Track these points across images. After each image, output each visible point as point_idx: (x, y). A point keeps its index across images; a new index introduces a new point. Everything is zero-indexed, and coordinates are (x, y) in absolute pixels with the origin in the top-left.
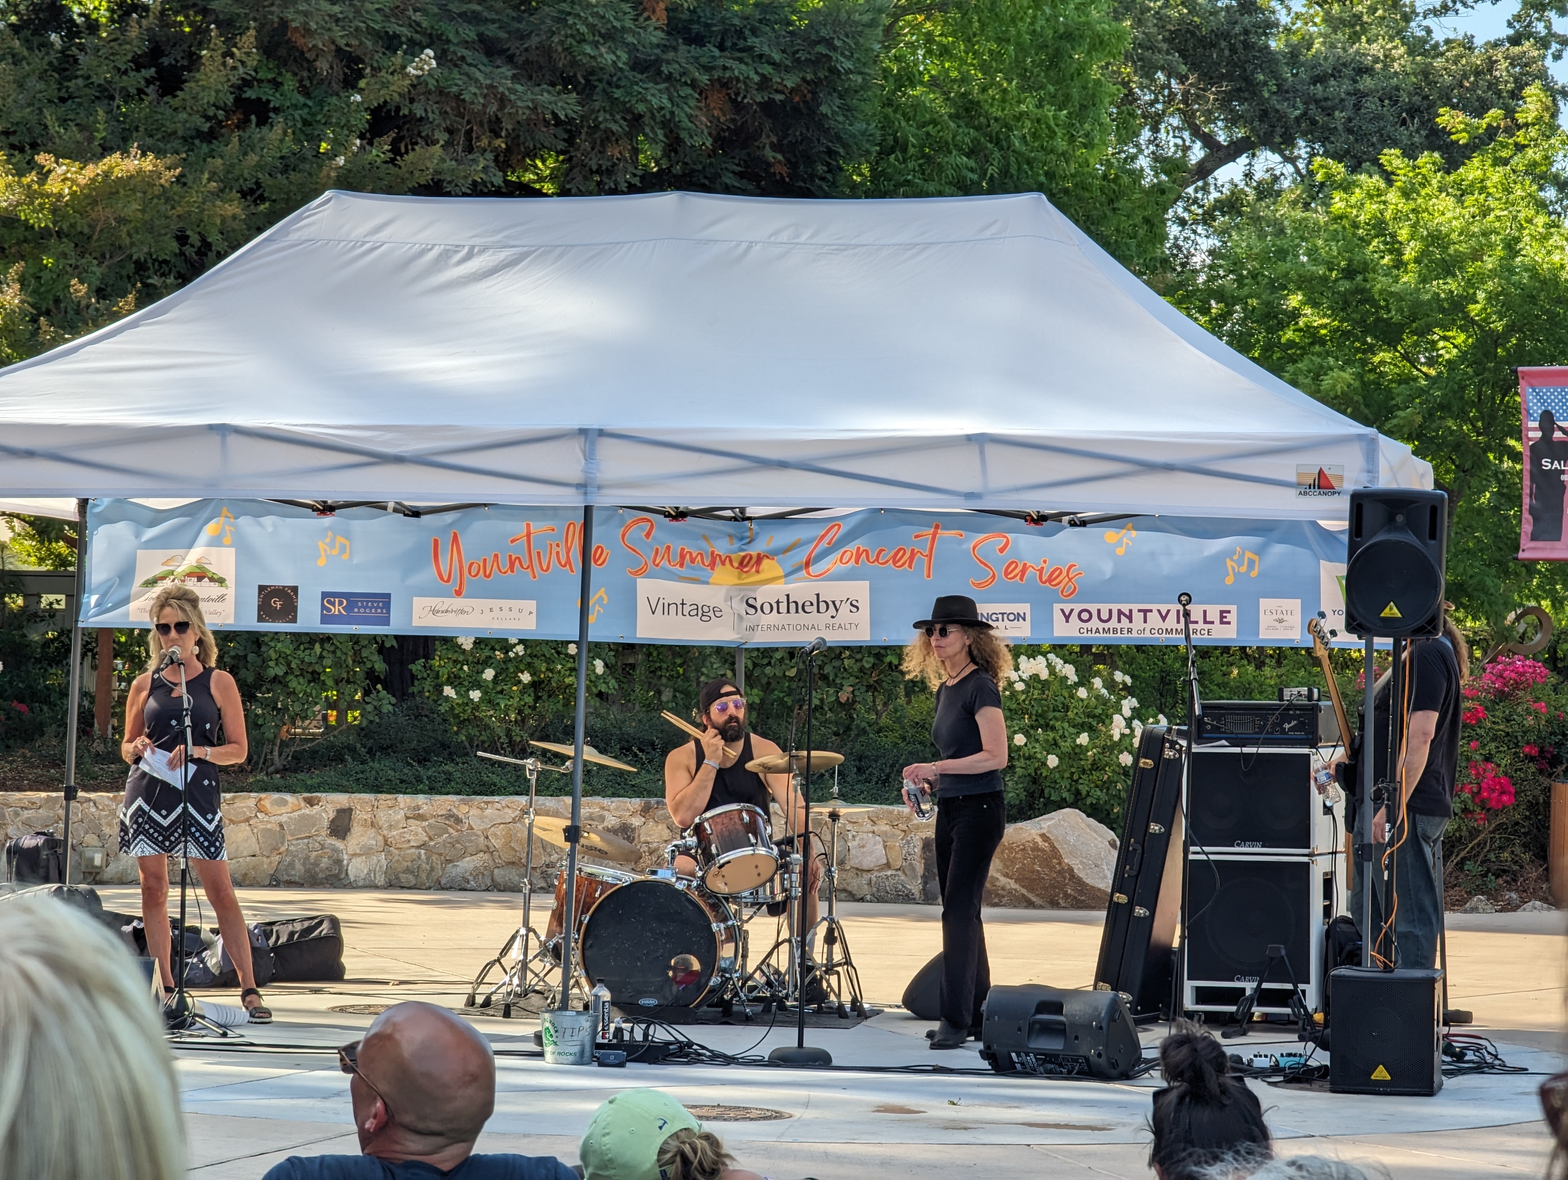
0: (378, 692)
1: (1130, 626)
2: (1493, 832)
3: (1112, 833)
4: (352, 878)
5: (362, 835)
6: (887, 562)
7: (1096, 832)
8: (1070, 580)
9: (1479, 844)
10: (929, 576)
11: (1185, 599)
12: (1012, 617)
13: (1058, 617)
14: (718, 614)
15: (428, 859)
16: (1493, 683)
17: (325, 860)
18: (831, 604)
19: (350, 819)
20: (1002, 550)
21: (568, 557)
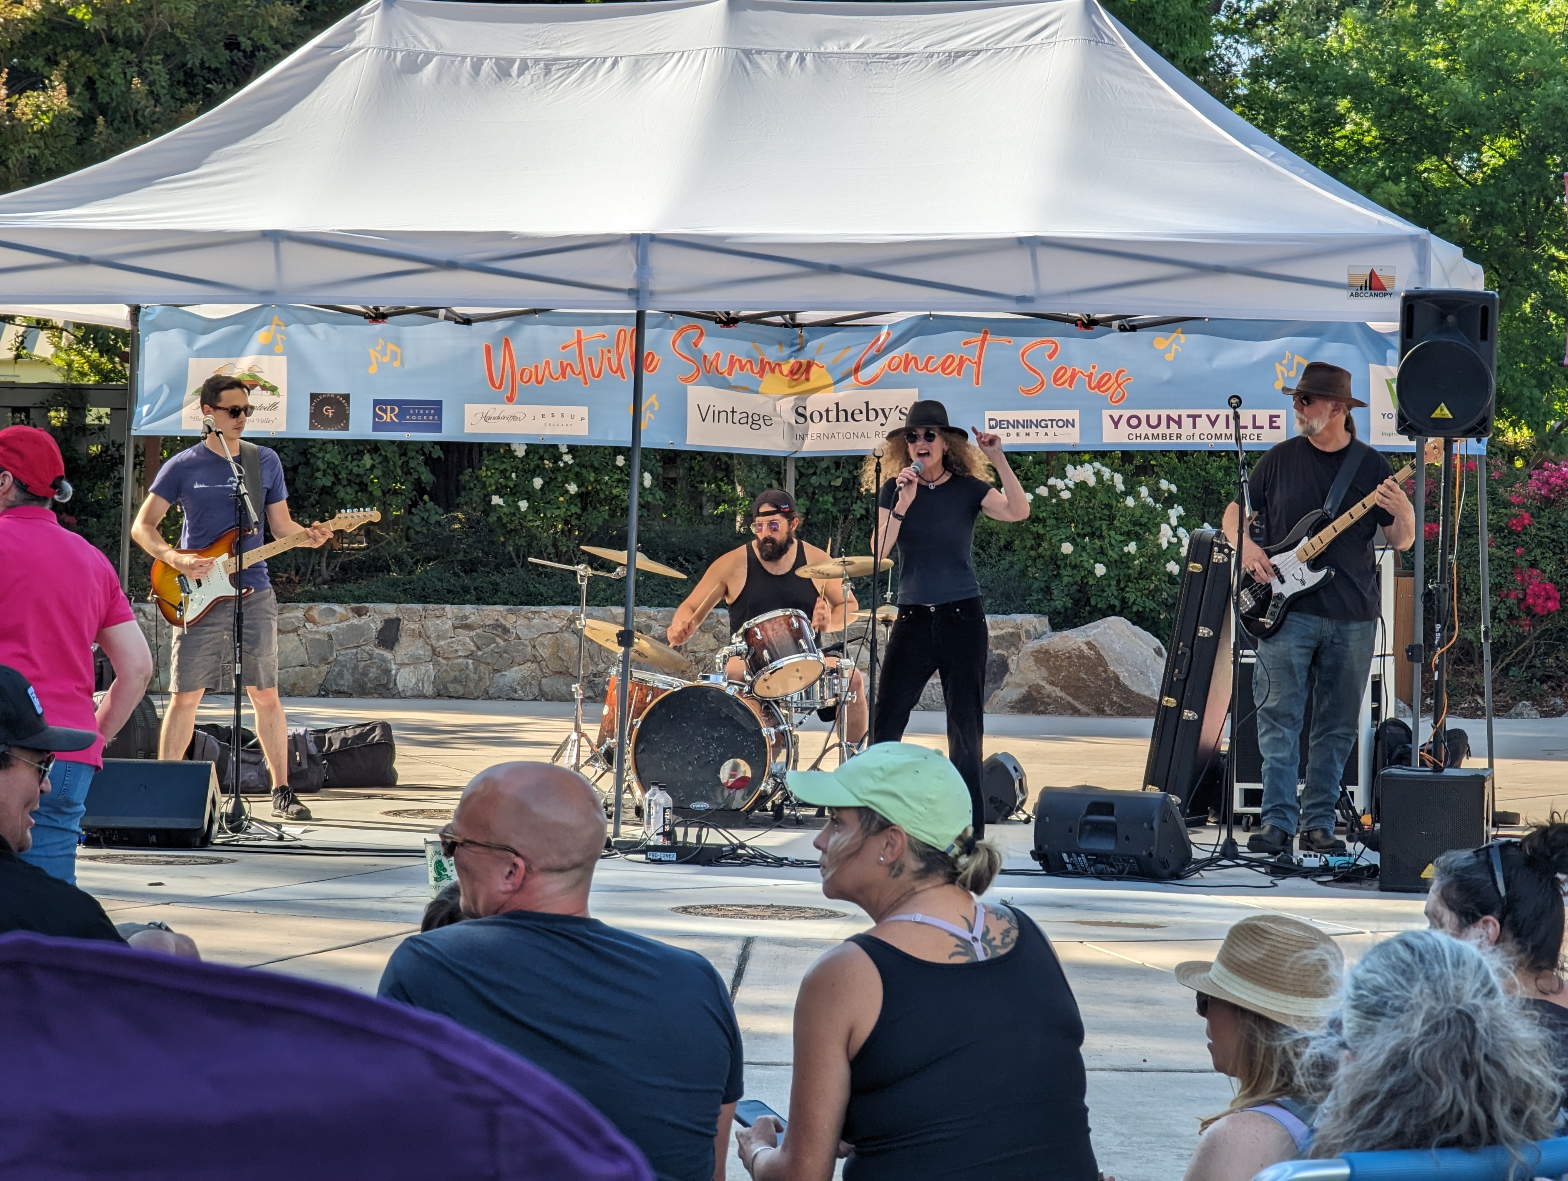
0: (425, 503)
1: (1179, 431)
2: (1538, 638)
3: (1158, 641)
4: (401, 689)
5: (410, 646)
6: (936, 369)
7: (1142, 640)
8: (1119, 385)
9: (1523, 650)
10: (978, 383)
11: (1236, 402)
12: (1061, 423)
13: (1107, 423)
14: (768, 423)
15: (475, 669)
16: (1539, 489)
17: (374, 670)
18: (880, 412)
19: (398, 629)
20: (1051, 356)
21: (619, 363)
